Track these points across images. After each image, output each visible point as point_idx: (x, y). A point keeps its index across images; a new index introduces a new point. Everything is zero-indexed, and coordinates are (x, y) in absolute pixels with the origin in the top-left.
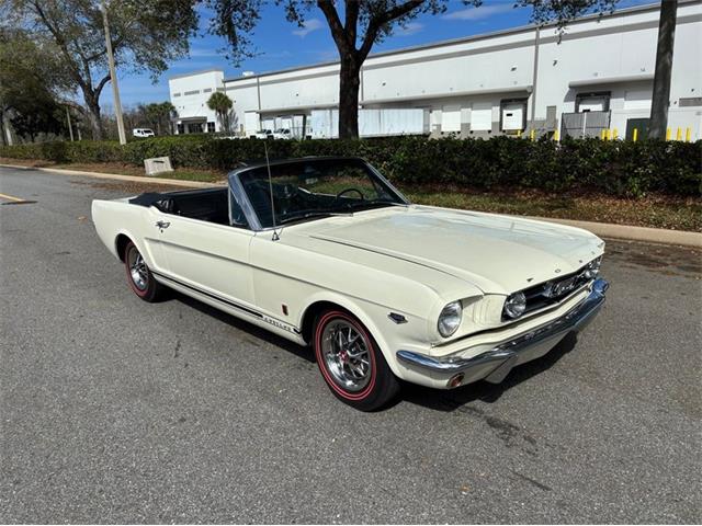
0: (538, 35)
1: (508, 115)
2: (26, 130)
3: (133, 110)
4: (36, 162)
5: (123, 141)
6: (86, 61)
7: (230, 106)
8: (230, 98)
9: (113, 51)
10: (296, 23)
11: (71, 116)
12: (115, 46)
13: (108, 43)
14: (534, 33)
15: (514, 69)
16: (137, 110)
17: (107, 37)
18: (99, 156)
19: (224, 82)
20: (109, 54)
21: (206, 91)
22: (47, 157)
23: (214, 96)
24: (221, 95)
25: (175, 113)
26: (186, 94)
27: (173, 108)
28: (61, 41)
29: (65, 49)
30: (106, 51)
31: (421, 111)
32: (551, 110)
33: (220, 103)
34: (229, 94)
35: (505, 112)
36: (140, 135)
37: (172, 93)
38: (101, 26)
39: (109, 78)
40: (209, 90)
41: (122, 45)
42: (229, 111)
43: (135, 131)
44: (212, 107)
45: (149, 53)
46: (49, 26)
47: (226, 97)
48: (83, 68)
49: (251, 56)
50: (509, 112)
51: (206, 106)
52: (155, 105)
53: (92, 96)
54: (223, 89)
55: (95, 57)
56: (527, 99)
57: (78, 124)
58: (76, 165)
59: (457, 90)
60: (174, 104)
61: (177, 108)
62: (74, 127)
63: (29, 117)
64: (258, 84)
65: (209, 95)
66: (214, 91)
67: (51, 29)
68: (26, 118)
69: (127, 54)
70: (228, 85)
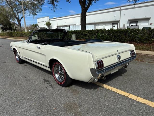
0: (121, 8)
1: (114, 27)
2: (4, 30)
3: (29, 26)
4: (6, 37)
5: (26, 32)
6: (18, 13)
7: (51, 25)
8: (51, 23)
9: (24, 10)
10: (69, 2)
11: (15, 27)
12: (25, 9)
13: (23, 9)
14: (120, 8)
15: (115, 16)
16: (30, 26)
17: (23, 7)
18: (20, 35)
19: (49, 19)
20: (23, 11)
21: (45, 21)
22: (8, 36)
23: (47, 23)
24: (49, 22)
25: (38, 26)
26: (41, 22)
27: (38, 25)
28: (12, 8)
29: (12, 10)
30: (22, 11)
31: (94, 26)
32: (124, 25)
33: (48, 24)
34: (51, 22)
35: (113, 26)
36: (31, 31)
37: (38, 22)
38: (21, 4)
39: (23, 17)
40: (46, 21)
41: (26, 9)
42: (50, 26)
43: (29, 30)
44: (46, 25)
45: (33, 11)
46: (9, 4)
47: (50, 23)
48: (17, 14)
49: (58, 9)
50: (114, 26)
51: (45, 25)
52: (34, 24)
53: (19, 21)
54: (49, 21)
55: (20, 12)
56: (118, 23)
57: (17, 29)
58: (15, 37)
59: (102, 21)
60: (38, 24)
61: (39, 25)
62: (16, 29)
63: (5, 27)
64: (57, 20)
65: (46, 22)
66: (47, 21)
67: (9, 5)
68: (4, 27)
69: (27, 11)
70: (50, 20)
